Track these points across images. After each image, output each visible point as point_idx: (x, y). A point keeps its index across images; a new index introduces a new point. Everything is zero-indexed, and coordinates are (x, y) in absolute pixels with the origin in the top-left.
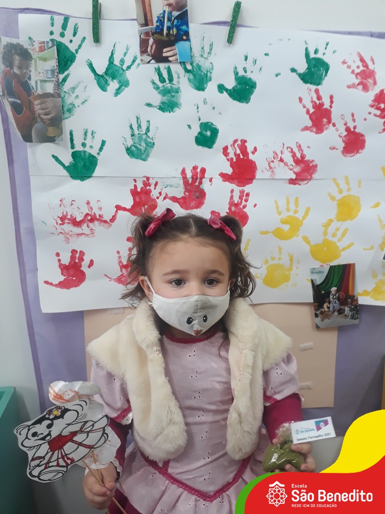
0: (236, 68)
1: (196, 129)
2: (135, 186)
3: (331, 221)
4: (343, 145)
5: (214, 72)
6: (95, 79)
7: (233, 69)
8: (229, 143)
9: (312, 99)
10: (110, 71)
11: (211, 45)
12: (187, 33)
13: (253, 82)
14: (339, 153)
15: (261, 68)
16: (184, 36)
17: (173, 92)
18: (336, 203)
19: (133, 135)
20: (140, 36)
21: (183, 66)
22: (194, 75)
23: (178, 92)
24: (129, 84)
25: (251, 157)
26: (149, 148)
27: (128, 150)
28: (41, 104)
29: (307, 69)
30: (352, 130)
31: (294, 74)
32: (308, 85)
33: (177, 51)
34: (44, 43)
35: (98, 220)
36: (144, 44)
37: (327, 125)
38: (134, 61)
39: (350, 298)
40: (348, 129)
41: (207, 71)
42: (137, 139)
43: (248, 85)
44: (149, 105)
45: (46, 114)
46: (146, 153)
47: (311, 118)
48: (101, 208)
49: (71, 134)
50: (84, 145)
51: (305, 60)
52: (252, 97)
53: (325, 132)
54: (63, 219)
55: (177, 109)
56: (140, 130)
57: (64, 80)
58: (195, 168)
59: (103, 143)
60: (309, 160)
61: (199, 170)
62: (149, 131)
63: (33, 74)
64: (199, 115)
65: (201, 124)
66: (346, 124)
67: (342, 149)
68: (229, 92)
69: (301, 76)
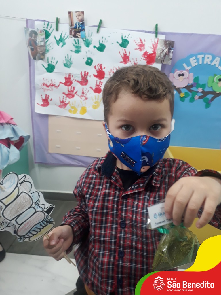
0: (99, 41)
1: (86, 60)
2: (66, 76)
5: (92, 41)
6: (56, 42)
8: (96, 65)
9: (123, 52)
10: (61, 40)
11: (92, 33)
12: (84, 29)
13: (105, 45)
15: (107, 41)
16: (83, 30)
19: (66, 60)
20: (70, 29)
22: (86, 42)
23: (80, 47)
24: (66, 44)
25: (103, 70)
26: (71, 64)
27: (64, 64)
28: (40, 48)
29: (122, 42)
31: (118, 44)
32: (122, 48)
33: (80, 34)
34: (41, 30)
35: (54, 86)
36: (71, 32)
37: (128, 62)
38: (68, 37)
41: (90, 41)
43: (103, 46)
44: (71, 51)
45: (41, 52)
46: (70, 66)
47: (123, 59)
48: (55, 82)
49: (48, 58)
50: (51, 62)
51: (121, 39)
52: (104, 50)
54: (44, 84)
55: (80, 52)
56: (68, 58)
57: (47, 41)
58: (85, 72)
59: (57, 62)
61: (86, 73)
62: (71, 59)
63: (38, 39)
64: (87, 55)
65: (88, 58)
66: (134, 62)
68: (97, 48)
69: (120, 45)
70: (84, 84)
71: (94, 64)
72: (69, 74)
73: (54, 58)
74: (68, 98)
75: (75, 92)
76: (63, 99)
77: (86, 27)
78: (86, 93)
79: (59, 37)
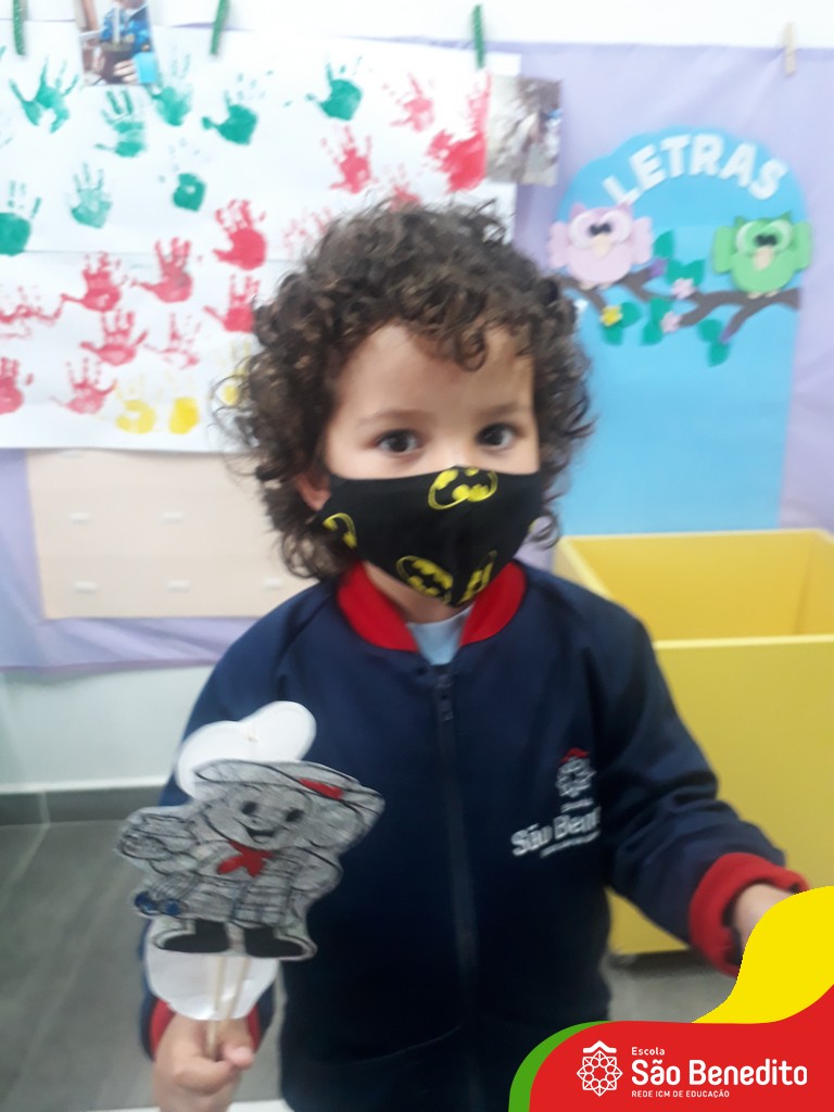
0: (226, 93)
1: (172, 185)
2: (89, 266)
5: (194, 97)
6: (22, 107)
7: (223, 93)
8: (223, 204)
9: (341, 140)
10: (43, 96)
11: (188, 57)
12: (148, 42)
13: (252, 115)
15: (263, 93)
16: (144, 45)
17: (135, 128)
19: (79, 191)
20: (81, 45)
21: (147, 89)
22: (167, 103)
23: (141, 128)
24: (69, 117)
25: (259, 227)
26: (103, 209)
27: (74, 212)
29: (331, 95)
30: (403, 189)
31: (312, 103)
32: (334, 120)
33: (135, 67)
35: (36, 315)
36: (87, 56)
37: (365, 182)
38: (75, 82)
41: (184, 97)
42: (86, 197)
43: (246, 120)
44: (100, 146)
46: (100, 217)
47: (342, 170)
48: (40, 297)
50: (11, 204)
51: (326, 83)
52: (253, 136)
55: (141, 152)
56: (89, 182)
58: (175, 241)
59: (38, 201)
61: (180, 244)
62: (102, 185)
64: (176, 161)
65: (180, 175)
66: (393, 180)
68: (218, 128)
69: (323, 107)
70: (175, 294)
71: (210, 202)
72: (99, 256)
73: (23, 186)
74: (106, 367)
75: (135, 334)
76: (86, 370)
78: (189, 337)
79: (36, 86)
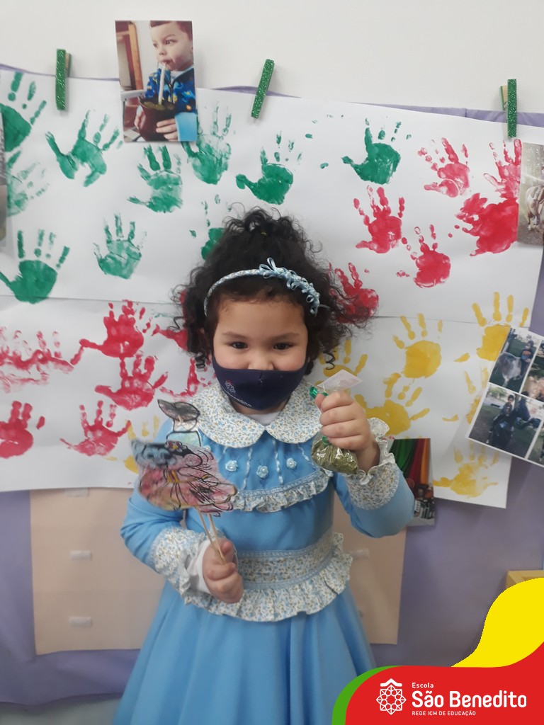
0: (264, 153)
1: (203, 238)
2: (112, 314)
3: (397, 376)
4: (417, 270)
5: (231, 157)
6: (58, 160)
7: (260, 154)
9: (373, 202)
10: (80, 150)
11: (229, 119)
12: (192, 102)
13: (288, 173)
14: (410, 281)
15: (300, 155)
16: (188, 104)
17: (170, 183)
18: (404, 351)
19: (109, 242)
20: (124, 103)
21: (186, 147)
22: (202, 161)
23: (177, 184)
24: (105, 170)
26: (132, 260)
27: (102, 263)
29: (367, 159)
30: (431, 249)
33: (177, 126)
35: (53, 360)
36: (129, 115)
37: (394, 242)
38: (114, 138)
39: (421, 488)
40: (424, 248)
41: (222, 156)
42: (116, 248)
43: (282, 179)
44: (134, 200)
46: (128, 268)
47: (371, 230)
48: (58, 343)
49: (20, 236)
51: (364, 147)
52: (287, 196)
53: (391, 250)
54: (3, 356)
55: (176, 207)
56: (120, 234)
57: (13, 160)
59: (66, 250)
60: (366, 290)
62: (133, 237)
64: (208, 217)
65: (211, 230)
67: (416, 276)
68: (252, 187)
69: (358, 170)
72: (125, 304)
73: (51, 236)
75: (154, 378)
76: (99, 412)
77: (202, 95)
79: (74, 139)
